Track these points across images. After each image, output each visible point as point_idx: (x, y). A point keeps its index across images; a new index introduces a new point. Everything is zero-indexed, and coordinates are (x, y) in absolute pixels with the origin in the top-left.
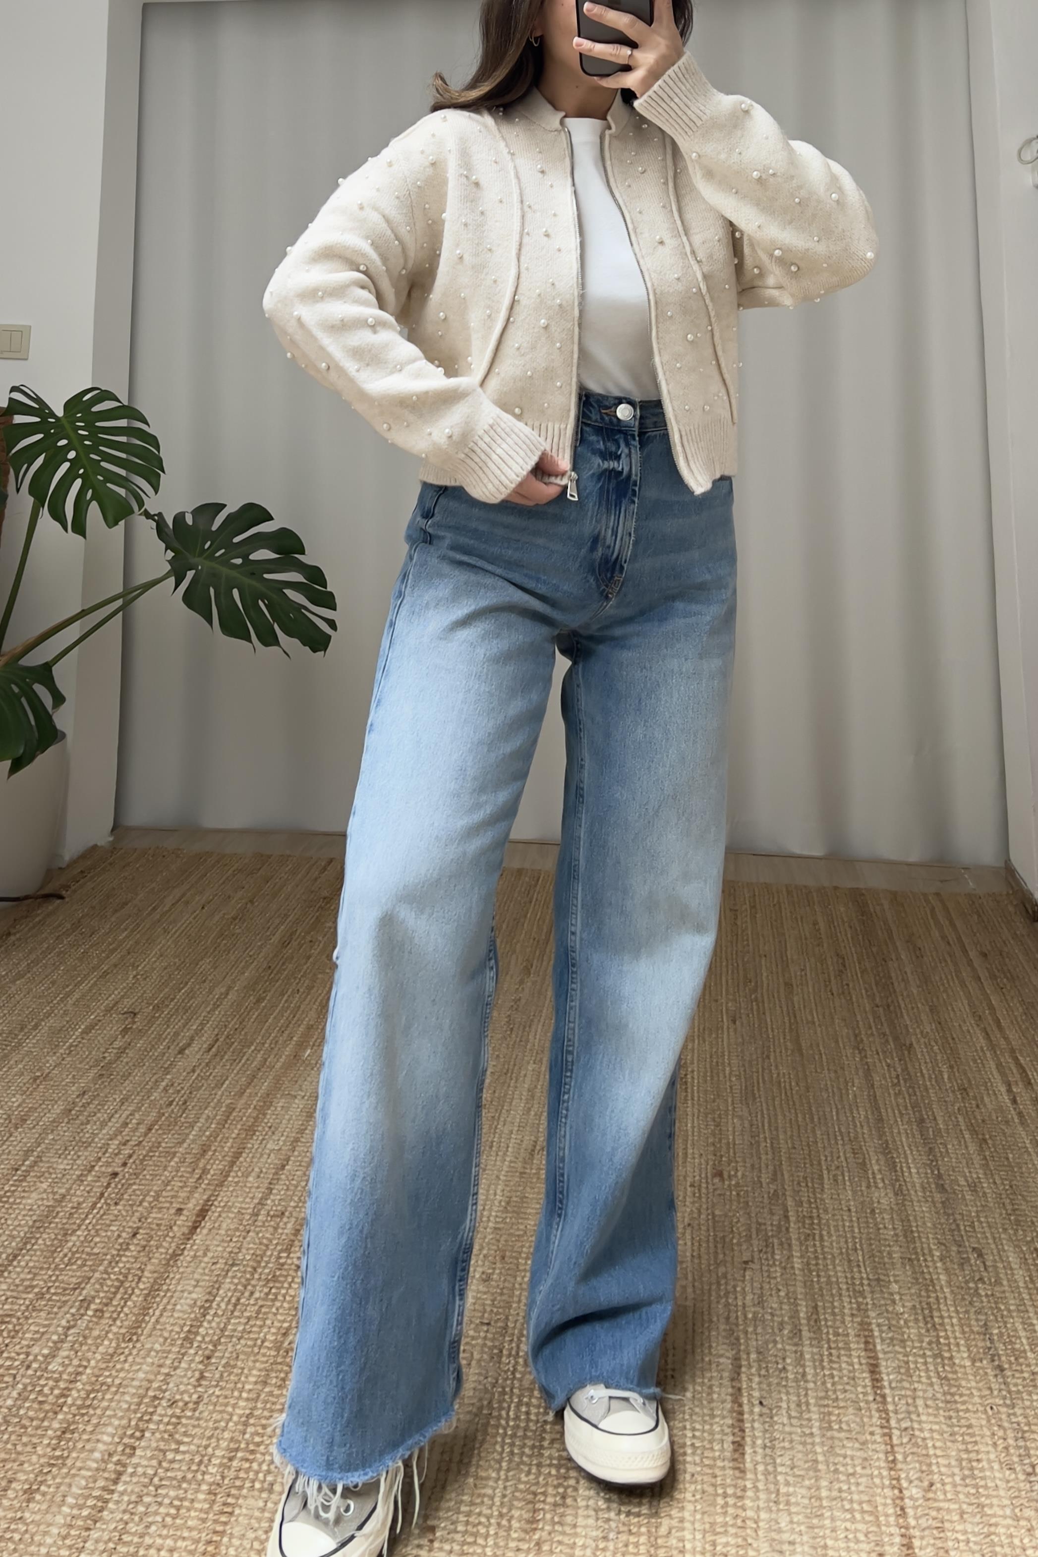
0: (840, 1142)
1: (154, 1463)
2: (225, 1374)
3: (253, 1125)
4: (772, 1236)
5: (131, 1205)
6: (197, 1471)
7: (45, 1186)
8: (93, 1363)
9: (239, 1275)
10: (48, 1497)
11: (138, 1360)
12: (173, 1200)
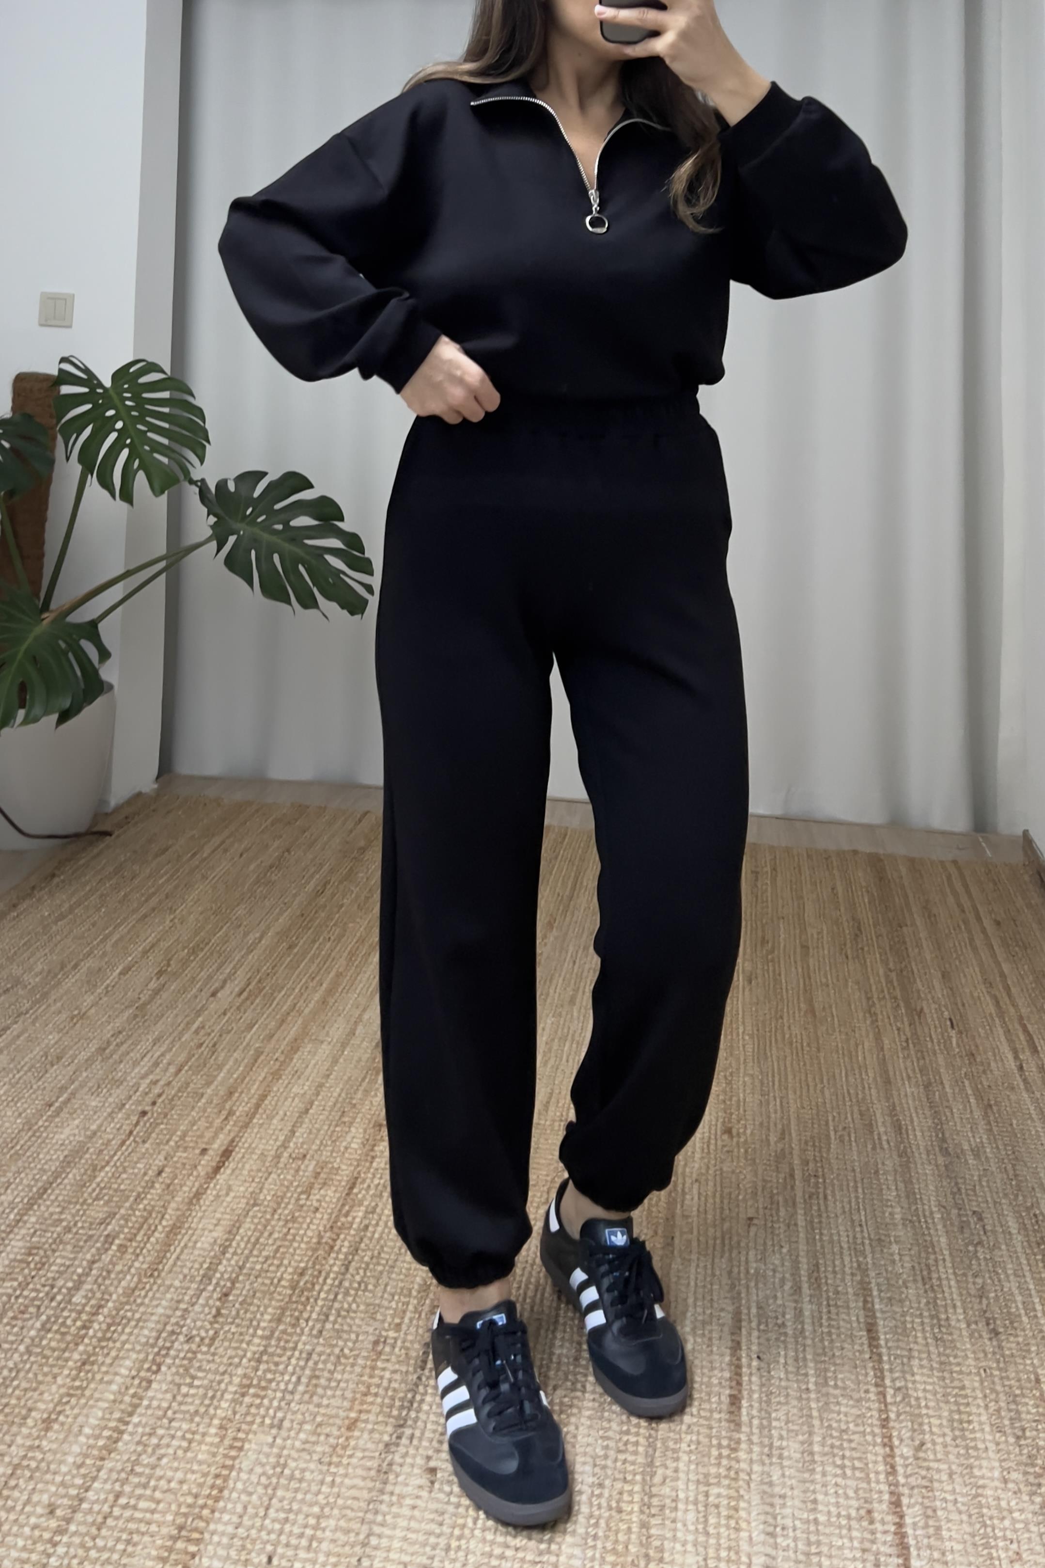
0: (848, 1104)
2: (242, 1312)
4: (778, 1194)
5: (158, 1144)
6: (209, 1406)
7: (77, 1122)
10: (66, 1427)
11: (158, 1295)
12: (199, 1140)
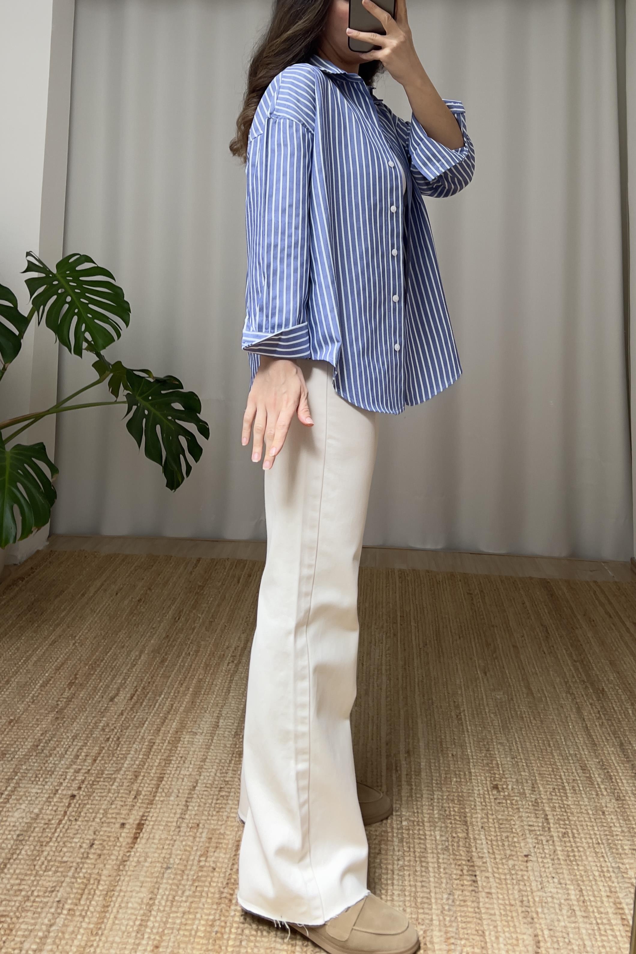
3: (169, 756)
4: (540, 835)
5: (87, 821)
7: (23, 806)
9: (172, 876)
12: (118, 816)
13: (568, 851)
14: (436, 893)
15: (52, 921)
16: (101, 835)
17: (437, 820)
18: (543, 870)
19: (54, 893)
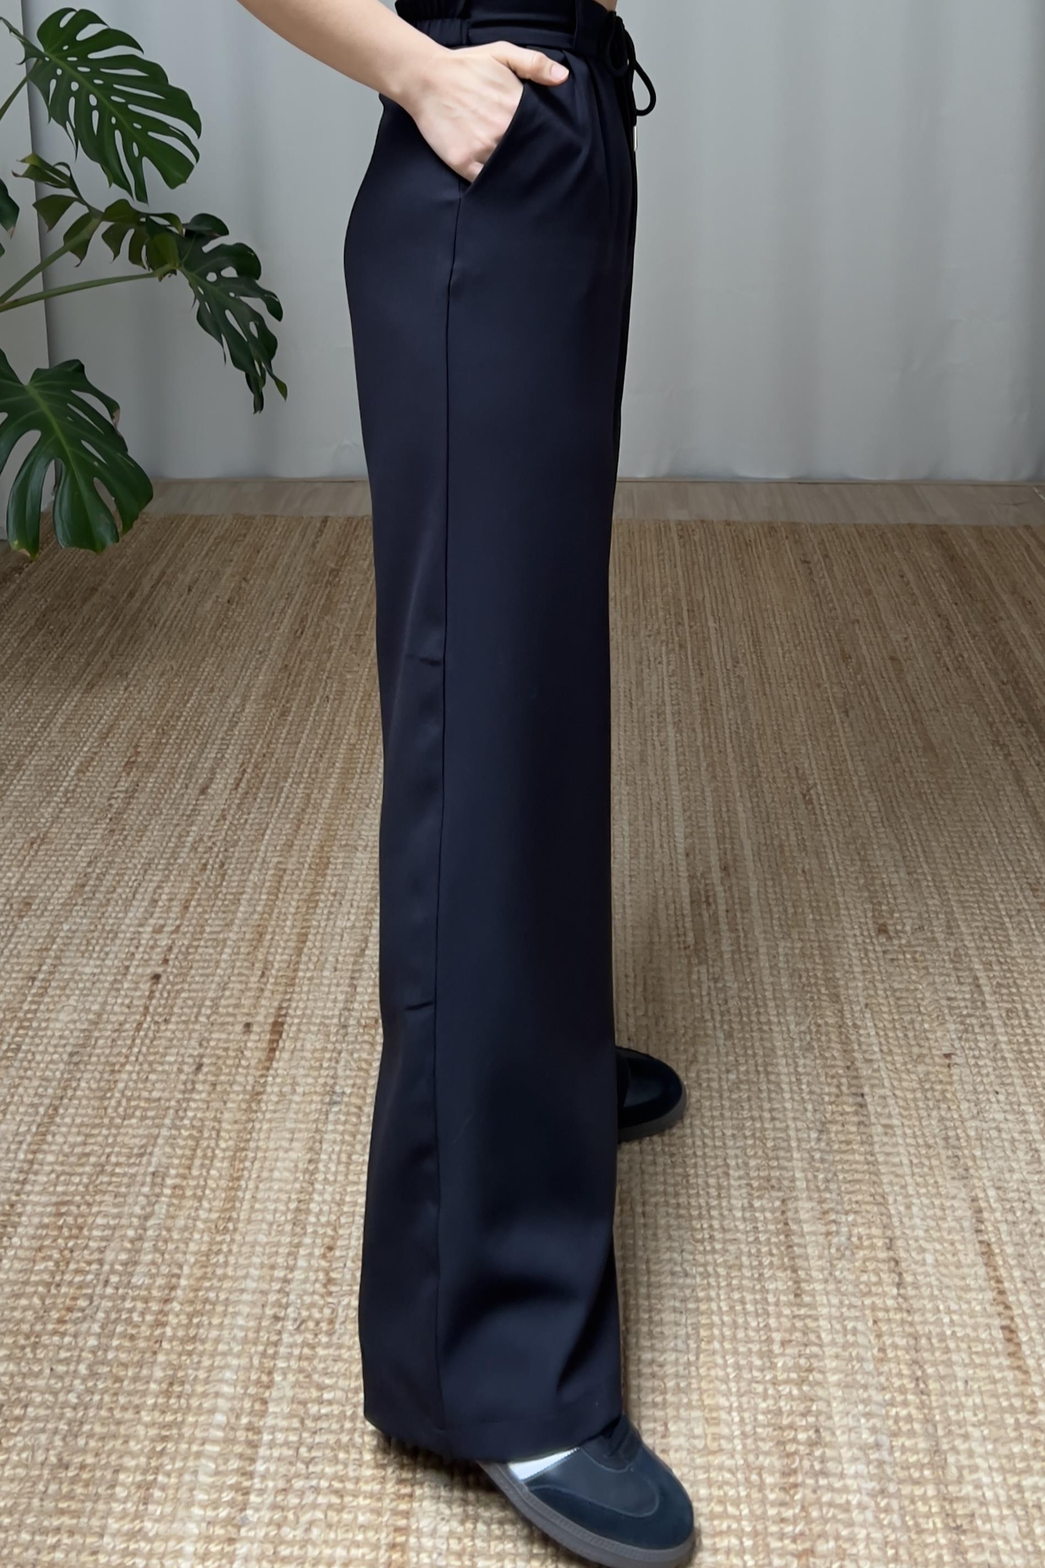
1: (296, 1423)
3: (312, 894)
5: (184, 1022)
8: (186, 1270)
9: (343, 1118)
12: (236, 1011)
13: (1019, 1043)
14: (797, 1130)
15: (148, 1210)
16: (214, 1048)
17: (787, 995)
18: (979, 1079)
19: (145, 1159)
